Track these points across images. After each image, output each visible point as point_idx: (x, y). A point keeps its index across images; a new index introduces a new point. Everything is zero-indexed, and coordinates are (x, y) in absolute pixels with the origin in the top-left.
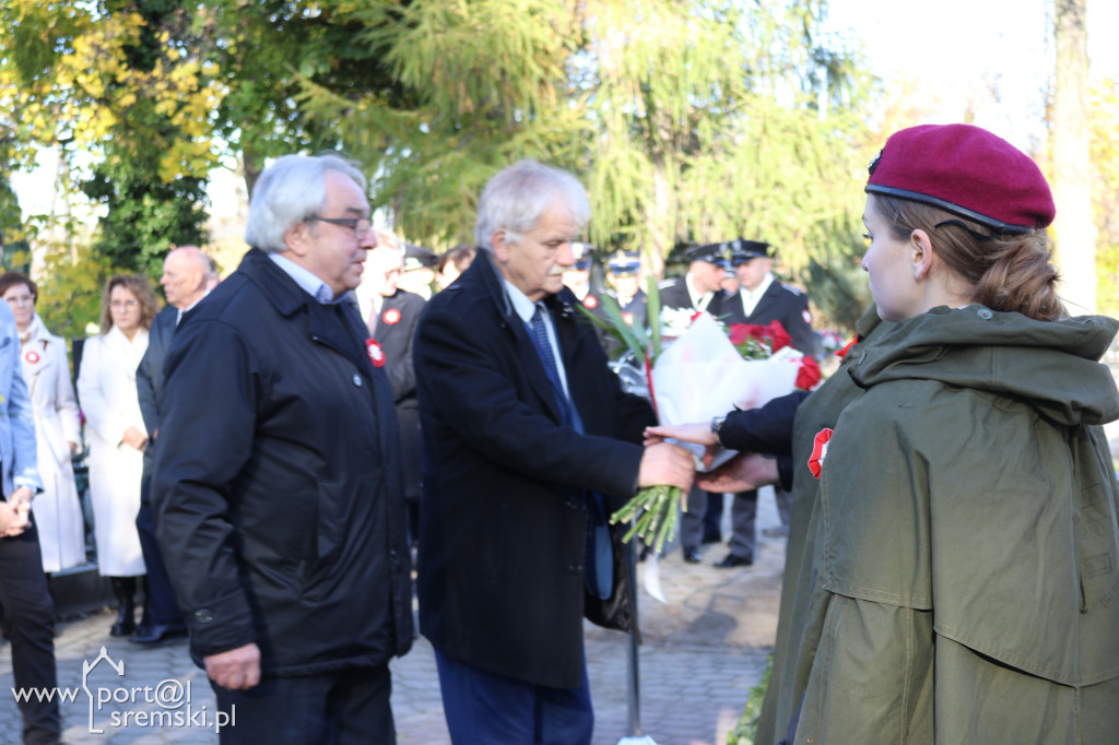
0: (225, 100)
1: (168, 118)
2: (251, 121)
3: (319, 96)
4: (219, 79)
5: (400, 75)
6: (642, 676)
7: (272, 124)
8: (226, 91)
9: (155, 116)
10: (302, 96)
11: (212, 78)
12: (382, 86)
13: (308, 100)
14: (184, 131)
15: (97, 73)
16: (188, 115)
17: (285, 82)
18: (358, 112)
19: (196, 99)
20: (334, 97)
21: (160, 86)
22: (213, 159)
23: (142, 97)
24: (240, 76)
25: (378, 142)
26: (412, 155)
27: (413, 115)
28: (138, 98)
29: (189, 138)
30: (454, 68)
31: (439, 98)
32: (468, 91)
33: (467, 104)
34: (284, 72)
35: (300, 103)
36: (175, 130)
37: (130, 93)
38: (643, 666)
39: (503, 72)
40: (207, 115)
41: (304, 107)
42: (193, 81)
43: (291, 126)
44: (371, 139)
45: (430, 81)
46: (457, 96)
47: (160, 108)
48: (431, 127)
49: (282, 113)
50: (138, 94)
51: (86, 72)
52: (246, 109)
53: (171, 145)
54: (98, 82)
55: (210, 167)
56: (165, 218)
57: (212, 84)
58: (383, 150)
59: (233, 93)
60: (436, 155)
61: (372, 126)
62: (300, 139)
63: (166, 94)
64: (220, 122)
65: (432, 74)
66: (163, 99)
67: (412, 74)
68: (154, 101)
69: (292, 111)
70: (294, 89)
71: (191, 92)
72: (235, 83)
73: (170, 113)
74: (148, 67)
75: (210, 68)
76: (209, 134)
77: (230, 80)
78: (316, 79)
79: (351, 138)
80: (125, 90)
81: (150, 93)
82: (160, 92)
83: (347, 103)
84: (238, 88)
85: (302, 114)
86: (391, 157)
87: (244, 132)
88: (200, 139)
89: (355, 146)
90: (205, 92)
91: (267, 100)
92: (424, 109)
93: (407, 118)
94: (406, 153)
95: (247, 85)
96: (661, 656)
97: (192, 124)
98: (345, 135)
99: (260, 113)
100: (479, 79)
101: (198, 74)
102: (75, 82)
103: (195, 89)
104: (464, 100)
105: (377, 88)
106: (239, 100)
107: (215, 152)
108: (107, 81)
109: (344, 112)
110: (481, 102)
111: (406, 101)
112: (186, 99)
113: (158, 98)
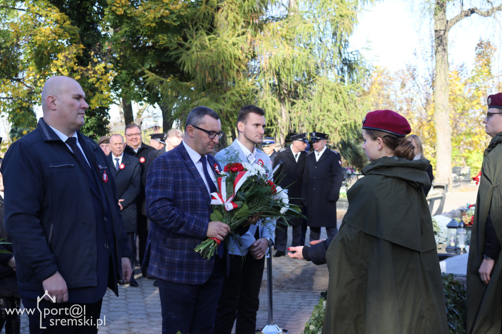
0: (115, 77)
1: (93, 84)
2: (126, 86)
3: (152, 76)
4: (113, 69)
5: (183, 68)
6: (274, 301)
7: (134, 87)
8: (116, 74)
9: (89, 83)
10: (145, 76)
11: (110, 69)
12: (177, 73)
13: (147, 77)
14: (100, 90)
15: (66, 67)
16: (101, 83)
17: (139, 71)
18: (167, 82)
19: (104, 77)
20: (158, 77)
21: (90, 72)
22: (111, 100)
23: (83, 76)
24: (122, 68)
25: (174, 94)
26: (187, 99)
27: (188, 84)
28: (81, 77)
29: (102, 92)
30: (204, 65)
31: (198, 77)
32: (209, 74)
33: (209, 79)
34: (138, 67)
35: (144, 79)
36: (96, 89)
37: (79, 75)
38: (274, 297)
39: (223, 67)
40: (109, 83)
41: (146, 80)
42: (103, 70)
43: (141, 87)
44: (172, 93)
45: (195, 71)
46: (205, 76)
47: (90, 81)
48: (195, 88)
49: (138, 83)
50: (82, 75)
51: (62, 67)
52: (123, 81)
53: (94, 95)
54: (66, 70)
55: (109, 104)
56: (92, 123)
57: (111, 71)
58: (176, 97)
59: (118, 75)
60: (197, 99)
61: (172, 88)
62: (145, 92)
63: (93, 75)
64: (113, 86)
65: (196, 68)
66: (92, 77)
67: (188, 67)
68: (88, 78)
69: (142, 82)
70: (143, 73)
71: (102, 75)
72: (120, 71)
73: (94, 83)
74: (86, 65)
75: (110, 65)
76: (109, 91)
77: (118, 70)
78: (150, 69)
79: (164, 92)
80: (77, 74)
81: (86, 74)
82: (90, 75)
83: (163, 79)
84: (121, 73)
85: (145, 83)
86: (180, 99)
87: (123, 90)
88: (106, 93)
89: (165, 95)
90: (108, 75)
91: (132, 78)
92: (192, 81)
93: (185, 85)
94: (186, 98)
95: (124, 72)
96: (282, 293)
97: (103, 87)
98: (162, 91)
99: (129, 83)
100: (213, 70)
101: (105, 68)
102: (58, 70)
103: (104, 73)
104: (208, 78)
105: (174, 73)
106: (121, 77)
107: (112, 98)
108: (70, 70)
109: (162, 82)
110: (214, 79)
111: (185, 78)
112: (101, 77)
113: (90, 76)
